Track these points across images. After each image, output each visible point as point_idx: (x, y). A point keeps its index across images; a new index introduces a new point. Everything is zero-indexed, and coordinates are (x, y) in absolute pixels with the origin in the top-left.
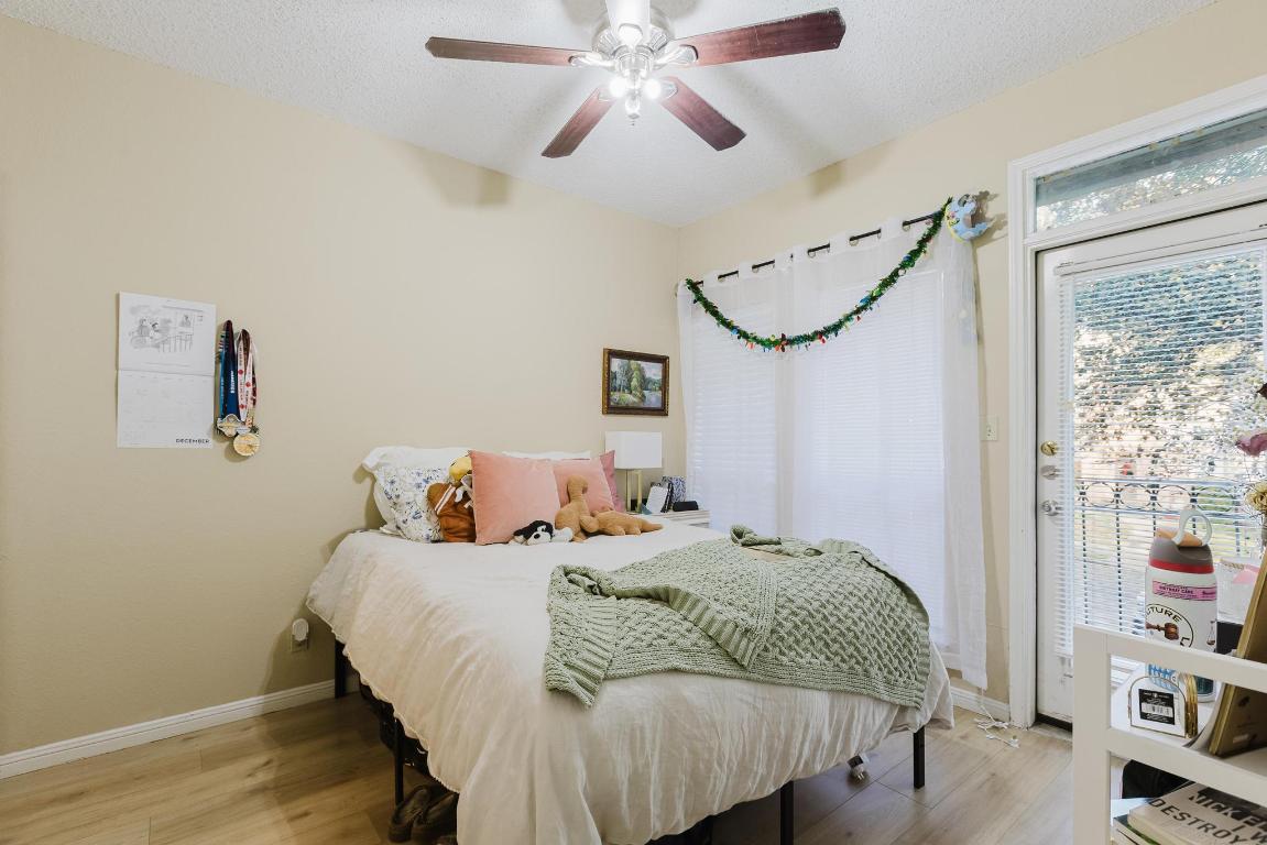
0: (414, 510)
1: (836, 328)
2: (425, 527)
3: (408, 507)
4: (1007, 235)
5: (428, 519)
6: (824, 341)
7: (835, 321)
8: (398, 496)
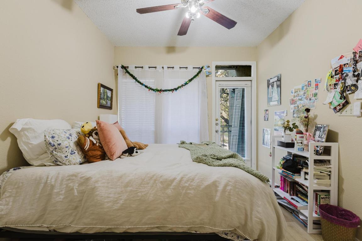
0: (70, 150)
1: (176, 89)
2: (78, 157)
3: (67, 149)
4: (212, 76)
5: (78, 154)
6: (172, 92)
7: (176, 87)
8: (59, 144)
